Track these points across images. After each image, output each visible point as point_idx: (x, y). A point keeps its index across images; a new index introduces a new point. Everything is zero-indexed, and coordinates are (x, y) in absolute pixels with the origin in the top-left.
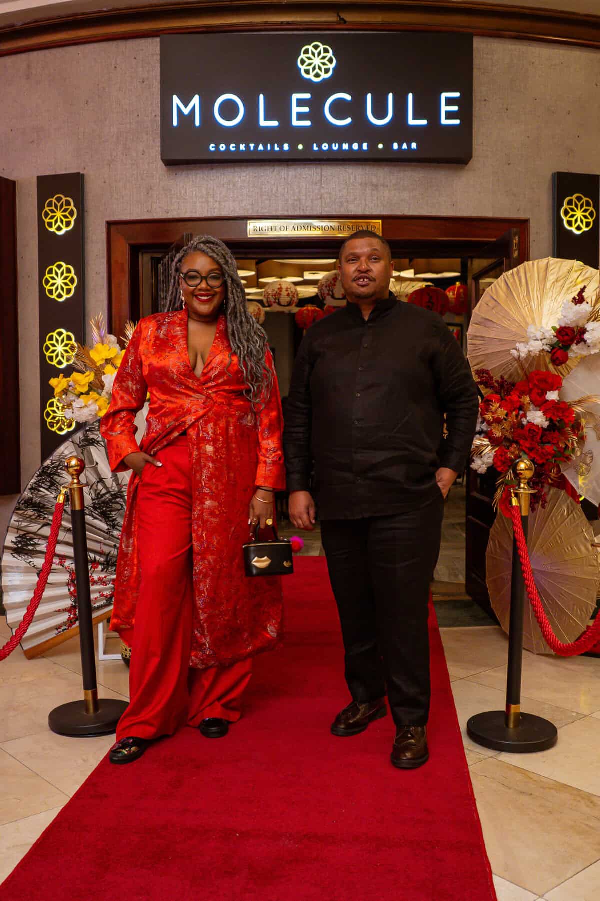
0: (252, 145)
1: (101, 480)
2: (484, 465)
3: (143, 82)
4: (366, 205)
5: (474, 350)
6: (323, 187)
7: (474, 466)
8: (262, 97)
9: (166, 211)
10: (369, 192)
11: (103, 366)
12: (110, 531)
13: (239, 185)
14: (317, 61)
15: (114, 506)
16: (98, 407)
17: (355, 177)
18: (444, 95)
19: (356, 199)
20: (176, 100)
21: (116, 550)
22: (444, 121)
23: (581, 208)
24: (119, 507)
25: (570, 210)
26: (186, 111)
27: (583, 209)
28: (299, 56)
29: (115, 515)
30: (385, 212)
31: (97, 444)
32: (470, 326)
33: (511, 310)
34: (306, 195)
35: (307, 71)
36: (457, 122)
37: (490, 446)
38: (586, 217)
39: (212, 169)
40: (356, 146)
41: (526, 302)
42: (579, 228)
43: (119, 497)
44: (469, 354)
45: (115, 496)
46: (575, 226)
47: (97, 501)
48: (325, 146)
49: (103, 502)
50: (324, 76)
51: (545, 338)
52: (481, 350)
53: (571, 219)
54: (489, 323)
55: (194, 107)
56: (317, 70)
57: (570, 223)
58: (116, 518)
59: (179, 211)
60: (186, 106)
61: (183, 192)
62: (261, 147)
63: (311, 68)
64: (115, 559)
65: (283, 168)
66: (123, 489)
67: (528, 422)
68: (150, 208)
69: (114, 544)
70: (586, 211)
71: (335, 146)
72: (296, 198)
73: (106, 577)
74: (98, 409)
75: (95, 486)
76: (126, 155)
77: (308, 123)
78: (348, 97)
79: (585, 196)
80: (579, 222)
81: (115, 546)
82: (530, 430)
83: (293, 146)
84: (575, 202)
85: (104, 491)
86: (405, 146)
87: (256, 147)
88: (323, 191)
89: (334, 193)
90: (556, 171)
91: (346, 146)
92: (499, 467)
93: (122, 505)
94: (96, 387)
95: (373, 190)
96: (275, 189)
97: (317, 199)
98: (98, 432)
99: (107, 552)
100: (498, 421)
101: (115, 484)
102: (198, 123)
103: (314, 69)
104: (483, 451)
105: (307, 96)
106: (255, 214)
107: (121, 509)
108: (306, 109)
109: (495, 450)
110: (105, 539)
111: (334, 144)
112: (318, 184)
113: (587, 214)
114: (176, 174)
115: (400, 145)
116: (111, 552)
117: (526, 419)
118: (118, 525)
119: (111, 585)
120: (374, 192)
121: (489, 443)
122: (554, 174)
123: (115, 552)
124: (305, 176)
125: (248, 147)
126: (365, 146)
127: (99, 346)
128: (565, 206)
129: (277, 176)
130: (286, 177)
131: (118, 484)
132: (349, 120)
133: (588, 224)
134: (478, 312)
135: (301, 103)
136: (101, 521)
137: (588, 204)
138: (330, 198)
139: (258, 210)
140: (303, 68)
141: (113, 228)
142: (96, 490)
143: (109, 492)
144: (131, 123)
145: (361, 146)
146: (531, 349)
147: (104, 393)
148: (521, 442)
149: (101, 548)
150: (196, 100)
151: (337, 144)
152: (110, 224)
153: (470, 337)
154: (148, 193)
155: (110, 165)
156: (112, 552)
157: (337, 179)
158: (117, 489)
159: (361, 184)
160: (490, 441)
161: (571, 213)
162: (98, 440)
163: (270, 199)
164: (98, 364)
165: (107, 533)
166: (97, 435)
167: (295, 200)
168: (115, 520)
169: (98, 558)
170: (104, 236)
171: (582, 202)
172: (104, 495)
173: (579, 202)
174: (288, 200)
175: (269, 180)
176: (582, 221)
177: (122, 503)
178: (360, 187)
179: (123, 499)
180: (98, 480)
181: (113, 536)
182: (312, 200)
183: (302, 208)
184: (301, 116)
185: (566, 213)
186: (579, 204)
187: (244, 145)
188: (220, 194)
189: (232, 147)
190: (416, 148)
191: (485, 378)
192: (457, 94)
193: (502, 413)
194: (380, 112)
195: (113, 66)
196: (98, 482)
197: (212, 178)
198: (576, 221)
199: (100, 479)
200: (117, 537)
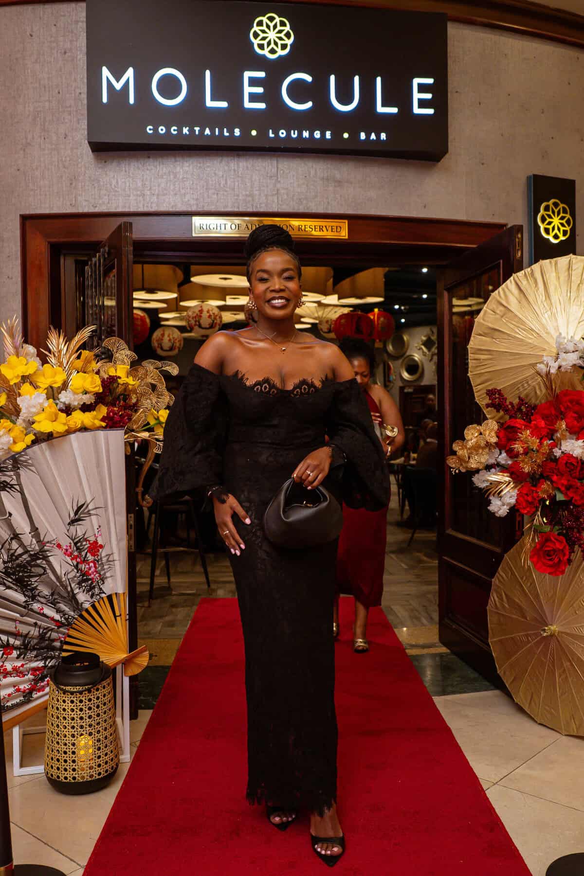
0: (197, 129)
1: (16, 536)
2: (505, 507)
3: (65, 53)
4: (328, 203)
5: (477, 367)
6: (279, 182)
7: (492, 508)
8: (208, 73)
9: (93, 206)
10: (331, 188)
11: (18, 386)
12: (28, 605)
13: (181, 177)
14: (272, 35)
15: (33, 570)
16: (12, 439)
17: (316, 171)
18: (416, 81)
19: (316, 196)
20: (106, 72)
21: (37, 629)
22: (417, 110)
23: (558, 215)
24: (41, 571)
25: (547, 217)
26: (118, 86)
27: (559, 217)
28: (251, 29)
29: (36, 581)
30: (350, 211)
31: (10, 488)
32: (472, 338)
33: (526, 318)
34: (260, 190)
35: (261, 47)
36: (431, 111)
37: (512, 483)
38: (562, 225)
39: (149, 157)
40: (317, 135)
41: (546, 309)
42: (556, 237)
43: (40, 559)
44: (471, 372)
45: (35, 557)
46: (552, 234)
47: (10, 565)
48: (283, 133)
49: (19, 565)
50: (281, 53)
51: (577, 351)
52: (486, 366)
53: (548, 226)
54: (497, 333)
55: (128, 81)
56: (272, 45)
57: (547, 231)
58: (37, 586)
59: (109, 205)
60: (118, 81)
61: (114, 182)
62: (207, 132)
63: (265, 42)
64: (35, 641)
65: (232, 158)
66: (45, 547)
67: (562, 452)
68: (74, 202)
69: (34, 621)
70: (562, 218)
71: (294, 134)
72: (248, 193)
73: (22, 666)
74: (12, 442)
75: (7, 545)
76: (44, 139)
77: (262, 106)
78: (308, 78)
79: (562, 203)
80: (556, 231)
81: (36, 624)
82: (567, 463)
83: (245, 132)
84: (552, 209)
85: (20, 551)
86: (373, 136)
87: (202, 131)
88: (278, 186)
89: (292, 189)
90: (531, 174)
91: (306, 134)
92: (524, 508)
93: (44, 569)
94: (8, 413)
95: (335, 186)
96: (223, 182)
97: (273, 195)
98: (12, 473)
99: (25, 632)
100: (527, 452)
101: (34, 541)
102: (132, 101)
103: (269, 44)
104: (502, 491)
105: (262, 74)
106: (200, 209)
107: (44, 574)
108: (260, 90)
109: (518, 488)
110: (22, 616)
111: (292, 132)
112: (273, 178)
113: (564, 222)
114: (105, 162)
115: (368, 135)
116: (29, 632)
117: (560, 449)
118: (39, 595)
119: (30, 677)
120: (338, 189)
121: (510, 479)
122: (528, 178)
123: (35, 632)
124: (257, 168)
125: (192, 131)
126: (328, 135)
127: (13, 359)
128: (542, 211)
129: (226, 168)
130: (236, 168)
131: (39, 541)
132: (309, 104)
133: (565, 233)
134: (482, 321)
135: (253, 82)
136: (16, 590)
137: (565, 211)
138: (287, 195)
139: (203, 206)
140: (256, 42)
141: (28, 223)
142: (9, 550)
143: (26, 552)
144: (49, 101)
145: (323, 135)
146: (563, 364)
147: (20, 421)
148: (555, 478)
149: (16, 628)
150: (130, 73)
151: (296, 132)
152: (25, 218)
153: (473, 351)
154: (71, 184)
155: (24, 150)
156: (32, 633)
157: (294, 173)
158: (37, 548)
159: (323, 179)
160: (511, 477)
161: (548, 220)
162: (11, 483)
163: (217, 194)
164: (12, 383)
165: (24, 607)
166: (10, 476)
167: (246, 195)
168: (35, 588)
169: (12, 641)
170: (18, 233)
171: (558, 208)
172: (20, 555)
173: (556, 208)
174: (238, 196)
175: (217, 172)
176: (559, 229)
177: (44, 566)
178: (321, 182)
179: (46, 561)
180: (12, 536)
181: (32, 610)
182: (266, 196)
183: (255, 205)
184: (254, 98)
185: (543, 220)
186: (556, 211)
187: (187, 128)
188: (159, 186)
189: (174, 130)
190: (385, 139)
191: (497, 399)
192: (430, 81)
193: (534, 442)
194: (345, 96)
195: (28, 34)
196: (12, 539)
197: (149, 168)
198: (553, 229)
199: (14, 534)
200: (38, 611)
